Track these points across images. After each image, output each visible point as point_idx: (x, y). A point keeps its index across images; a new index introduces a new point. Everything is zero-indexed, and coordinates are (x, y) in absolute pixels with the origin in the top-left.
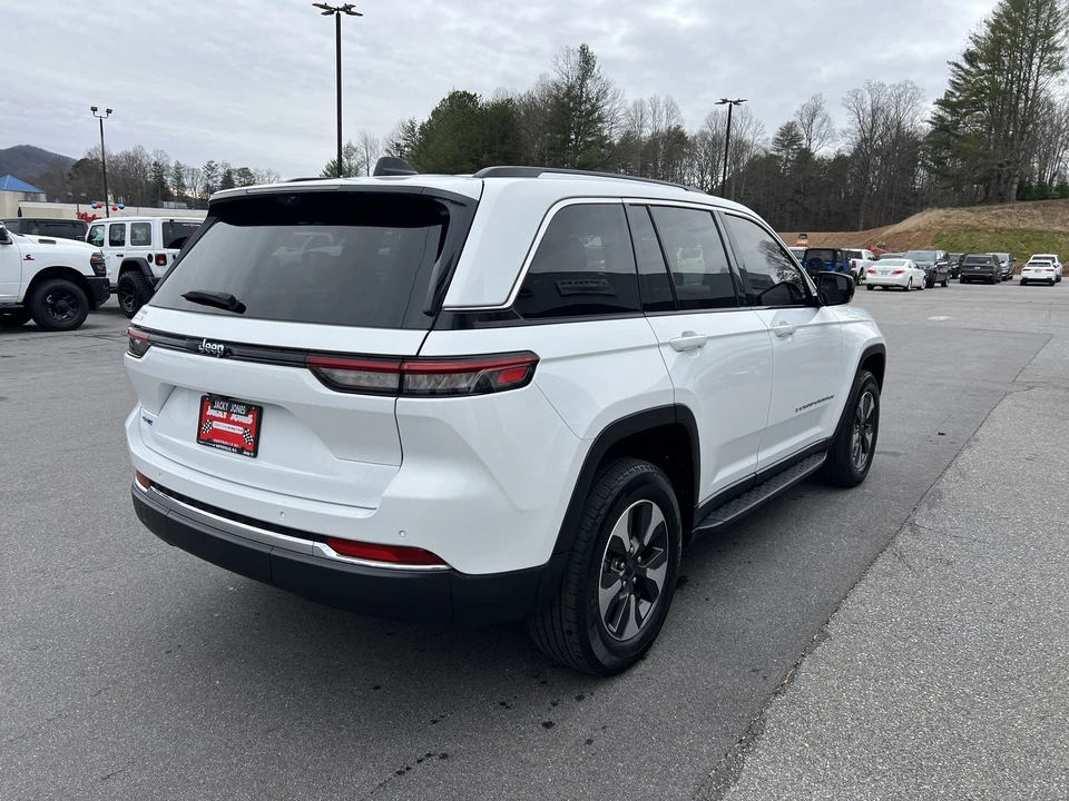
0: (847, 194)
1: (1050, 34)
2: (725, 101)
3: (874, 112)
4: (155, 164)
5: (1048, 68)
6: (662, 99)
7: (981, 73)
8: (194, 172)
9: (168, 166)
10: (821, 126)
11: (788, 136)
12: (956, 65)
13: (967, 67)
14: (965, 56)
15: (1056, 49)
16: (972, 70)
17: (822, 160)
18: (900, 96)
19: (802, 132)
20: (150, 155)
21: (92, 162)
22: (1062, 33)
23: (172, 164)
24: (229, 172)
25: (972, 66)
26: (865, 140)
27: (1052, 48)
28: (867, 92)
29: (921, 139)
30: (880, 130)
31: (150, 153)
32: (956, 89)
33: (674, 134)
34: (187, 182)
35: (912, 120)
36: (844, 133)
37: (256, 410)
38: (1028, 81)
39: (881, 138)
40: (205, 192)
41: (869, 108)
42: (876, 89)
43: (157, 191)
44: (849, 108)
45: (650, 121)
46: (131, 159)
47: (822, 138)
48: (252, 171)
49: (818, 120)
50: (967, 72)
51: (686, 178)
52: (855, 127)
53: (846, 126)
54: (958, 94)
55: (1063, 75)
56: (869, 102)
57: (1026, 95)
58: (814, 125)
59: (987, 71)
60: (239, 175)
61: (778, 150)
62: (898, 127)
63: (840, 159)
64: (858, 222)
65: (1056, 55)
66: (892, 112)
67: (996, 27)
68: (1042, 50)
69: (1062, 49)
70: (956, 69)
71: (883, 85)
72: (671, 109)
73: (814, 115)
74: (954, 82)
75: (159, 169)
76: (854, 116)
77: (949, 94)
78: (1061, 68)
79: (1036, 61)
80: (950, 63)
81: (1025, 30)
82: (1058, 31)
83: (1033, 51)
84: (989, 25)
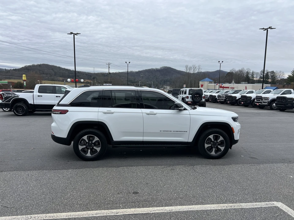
4: (247, 72)
8: (257, 73)
9: (250, 73)
20: (246, 70)
21: (231, 73)
23: (251, 72)
24: (268, 73)
31: (246, 69)
34: (255, 76)
40: (260, 78)
43: (246, 79)
46: (241, 71)
48: (275, 72)
60: (271, 73)
75: (248, 73)
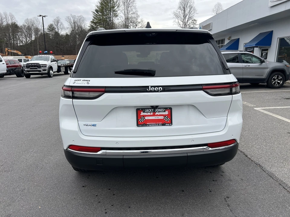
0: (71, 45)
1: (114, 7)
2: (40, 16)
3: (74, 23)
5: (115, 15)
6: (8, 14)
7: (100, 15)
10: (61, 26)
11: (51, 28)
12: (94, 12)
13: (96, 13)
14: (95, 10)
15: (116, 11)
16: (98, 14)
17: (62, 35)
18: (80, 19)
19: (56, 27)
22: (116, 7)
25: (97, 13)
26: (73, 30)
27: (114, 11)
28: (71, 17)
29: (87, 31)
30: (77, 28)
32: (95, 19)
33: (14, 25)
35: (84, 26)
36: (68, 28)
37: (169, 109)
38: (111, 18)
39: (77, 30)
41: (73, 22)
42: (74, 17)
44: (68, 21)
45: (5, 20)
47: (62, 29)
49: (59, 24)
50: (97, 15)
51: (21, 39)
52: (70, 27)
53: (68, 26)
54: (95, 20)
55: (118, 17)
56: (72, 20)
57: (111, 21)
58: (59, 25)
59: (101, 15)
61: (49, 32)
62: (81, 28)
63: (67, 35)
64: (75, 52)
65: (116, 12)
66: (79, 23)
67: (101, 4)
68: (113, 11)
69: (117, 11)
70: (94, 13)
71: (75, 16)
72: (12, 17)
73: (58, 22)
74: (94, 17)
76: (69, 23)
77: (93, 20)
78: (117, 16)
79: (112, 13)
80: (92, 12)
81: (108, 6)
82: (115, 7)
83: (111, 11)
84: (100, 3)
